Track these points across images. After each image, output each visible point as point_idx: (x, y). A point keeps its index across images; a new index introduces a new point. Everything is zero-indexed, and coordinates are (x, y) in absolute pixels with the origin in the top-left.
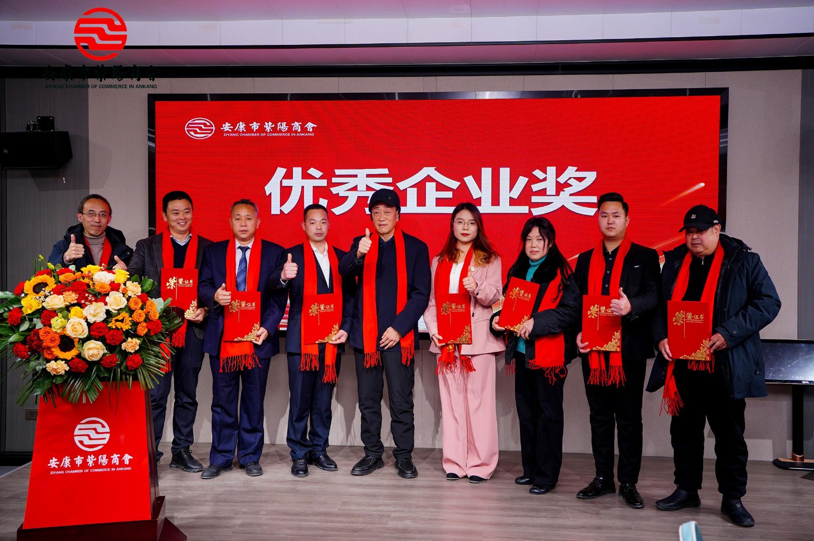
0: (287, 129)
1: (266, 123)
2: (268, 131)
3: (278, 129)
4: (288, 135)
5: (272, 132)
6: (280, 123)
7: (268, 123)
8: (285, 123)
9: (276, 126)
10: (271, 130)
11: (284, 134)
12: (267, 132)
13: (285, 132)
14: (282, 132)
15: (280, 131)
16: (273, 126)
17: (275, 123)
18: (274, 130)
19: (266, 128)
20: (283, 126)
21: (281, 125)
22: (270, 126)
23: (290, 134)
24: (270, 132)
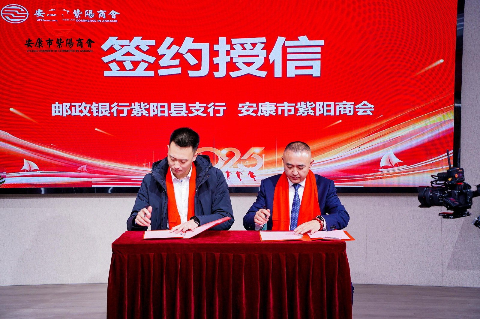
0: (93, 16)
1: (75, 10)
2: (77, 17)
3: (86, 16)
4: (95, 21)
5: (81, 19)
6: (87, 11)
7: (77, 10)
8: (92, 11)
9: (84, 14)
10: (80, 17)
11: (91, 21)
12: (76, 19)
13: (92, 19)
14: (90, 19)
15: (88, 18)
16: (81, 13)
17: (82, 10)
18: (82, 16)
19: (75, 15)
20: (90, 14)
21: (88, 12)
22: (78, 13)
23: (97, 21)
24: (79, 18)
